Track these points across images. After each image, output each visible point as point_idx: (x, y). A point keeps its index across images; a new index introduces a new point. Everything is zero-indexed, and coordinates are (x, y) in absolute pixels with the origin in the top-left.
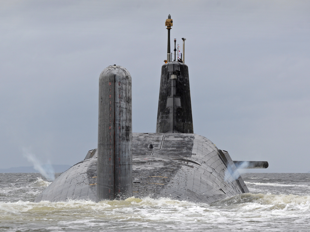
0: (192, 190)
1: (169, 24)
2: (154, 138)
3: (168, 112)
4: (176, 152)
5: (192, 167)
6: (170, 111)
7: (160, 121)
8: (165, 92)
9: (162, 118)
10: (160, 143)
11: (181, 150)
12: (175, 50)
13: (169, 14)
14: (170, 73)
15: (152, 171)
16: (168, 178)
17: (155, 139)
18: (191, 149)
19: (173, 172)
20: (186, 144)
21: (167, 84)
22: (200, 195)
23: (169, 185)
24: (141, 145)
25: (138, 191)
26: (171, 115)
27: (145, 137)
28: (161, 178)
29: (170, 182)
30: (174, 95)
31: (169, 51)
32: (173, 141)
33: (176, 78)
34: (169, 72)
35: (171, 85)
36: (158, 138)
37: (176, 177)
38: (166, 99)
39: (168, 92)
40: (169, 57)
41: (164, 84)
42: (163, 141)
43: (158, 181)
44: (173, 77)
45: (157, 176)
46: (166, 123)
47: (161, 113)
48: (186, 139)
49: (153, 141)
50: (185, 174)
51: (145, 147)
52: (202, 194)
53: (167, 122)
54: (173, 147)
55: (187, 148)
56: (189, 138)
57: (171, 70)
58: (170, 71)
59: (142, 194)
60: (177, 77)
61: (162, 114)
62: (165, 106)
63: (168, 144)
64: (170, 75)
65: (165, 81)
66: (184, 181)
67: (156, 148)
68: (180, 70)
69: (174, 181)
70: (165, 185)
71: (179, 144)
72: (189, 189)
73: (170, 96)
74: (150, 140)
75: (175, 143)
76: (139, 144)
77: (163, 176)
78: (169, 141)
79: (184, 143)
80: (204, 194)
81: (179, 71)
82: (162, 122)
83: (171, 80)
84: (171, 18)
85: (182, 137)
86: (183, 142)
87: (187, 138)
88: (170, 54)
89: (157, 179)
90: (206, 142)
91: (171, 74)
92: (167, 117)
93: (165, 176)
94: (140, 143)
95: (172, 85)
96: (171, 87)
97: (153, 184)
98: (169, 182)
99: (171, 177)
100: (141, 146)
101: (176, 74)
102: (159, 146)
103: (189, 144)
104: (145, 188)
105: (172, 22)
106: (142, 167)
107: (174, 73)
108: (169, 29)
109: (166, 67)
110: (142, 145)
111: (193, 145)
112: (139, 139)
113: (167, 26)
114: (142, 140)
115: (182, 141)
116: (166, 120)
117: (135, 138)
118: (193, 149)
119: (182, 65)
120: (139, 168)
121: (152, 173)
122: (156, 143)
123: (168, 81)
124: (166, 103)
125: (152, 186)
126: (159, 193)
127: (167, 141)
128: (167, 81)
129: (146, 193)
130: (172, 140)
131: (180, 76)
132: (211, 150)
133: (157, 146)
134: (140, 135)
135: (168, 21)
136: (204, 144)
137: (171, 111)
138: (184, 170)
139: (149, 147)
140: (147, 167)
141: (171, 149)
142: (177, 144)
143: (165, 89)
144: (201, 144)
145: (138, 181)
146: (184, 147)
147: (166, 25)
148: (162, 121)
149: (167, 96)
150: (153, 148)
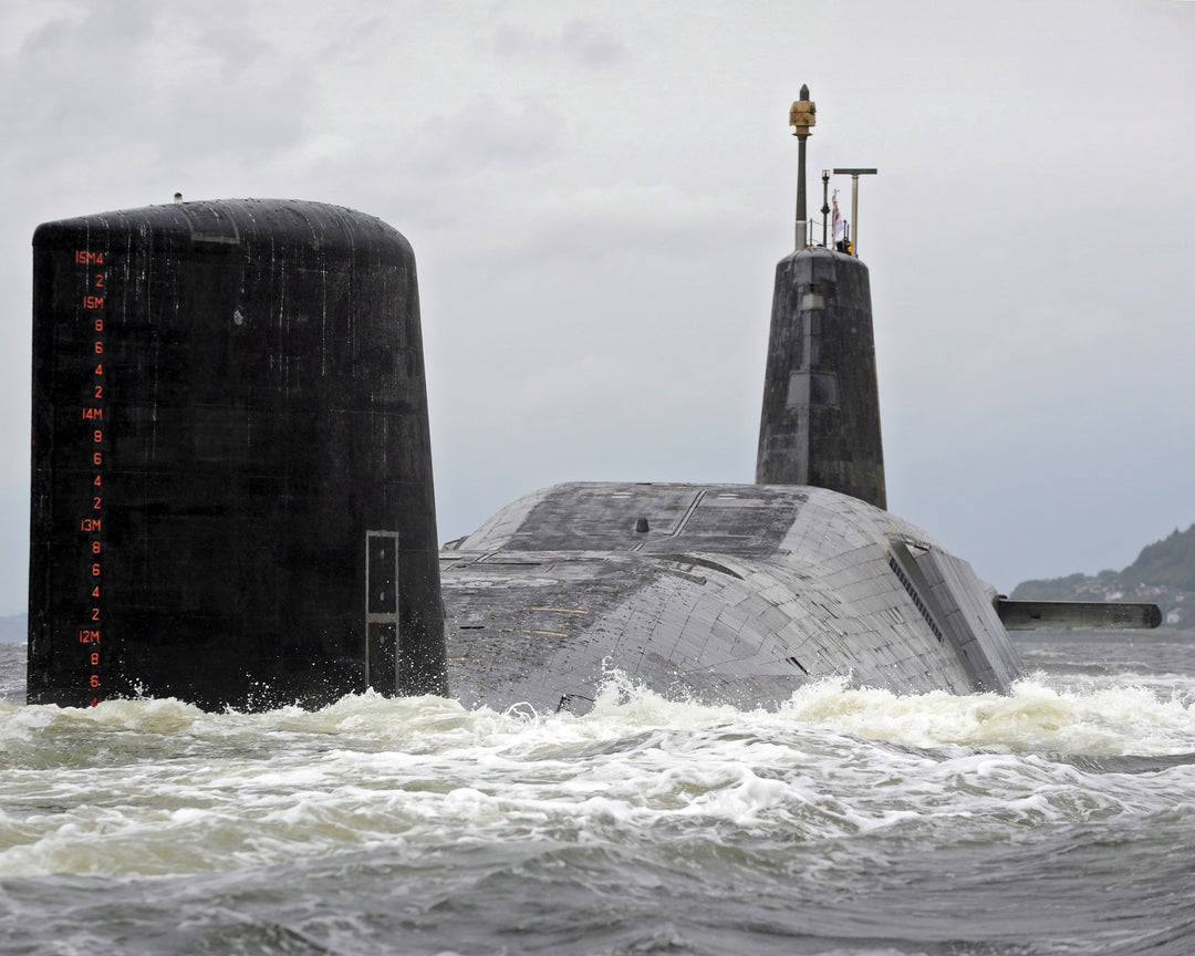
0: (667, 658)
1: (803, 118)
2: (666, 498)
3: (793, 426)
4: (723, 546)
5: (703, 581)
6: (799, 422)
7: (765, 456)
8: (783, 356)
9: (772, 444)
10: (678, 516)
11: (745, 539)
12: (825, 210)
13: (805, 86)
14: (800, 290)
15: (544, 591)
16: (592, 614)
17: (667, 502)
18: (779, 535)
19: (616, 594)
20: (769, 521)
21: (790, 325)
22: (697, 674)
23: (583, 637)
24: (610, 521)
25: (466, 656)
26: (802, 436)
27: (636, 495)
28: (565, 615)
29: (592, 628)
30: (812, 367)
31: (801, 213)
32: (728, 508)
33: (821, 304)
34: (797, 285)
35: (802, 329)
36: (680, 498)
37: (621, 611)
38: (786, 381)
39: (791, 356)
40: (801, 232)
41: (782, 326)
42: (692, 509)
43: (548, 625)
44: (809, 301)
45: (554, 606)
46: (785, 463)
47: (768, 428)
48: (776, 504)
49: (656, 507)
50: (658, 602)
51: (621, 528)
52: (705, 671)
53: (789, 460)
54: (719, 529)
55: (769, 532)
56: (789, 500)
57: (803, 277)
58: (800, 283)
59: (476, 667)
60: (825, 301)
61: (773, 432)
62: (783, 402)
63: (705, 519)
64: (799, 296)
65: (784, 318)
66: (648, 626)
67: (660, 531)
68: (834, 279)
69: (608, 625)
70: (570, 636)
71: (744, 518)
72: (659, 653)
73: (799, 368)
74: (647, 505)
75: (731, 515)
76: (605, 518)
77: (576, 608)
78: (715, 508)
79: (762, 517)
80: (712, 670)
81: (833, 284)
82: (772, 460)
83: (802, 312)
84: (811, 99)
85: (762, 497)
86: (762, 514)
87: (780, 500)
88: (805, 225)
89: (550, 615)
90: (849, 516)
91: (804, 293)
92: (789, 443)
93: (581, 608)
94: (609, 513)
95: (807, 330)
96: (802, 335)
97: (526, 633)
98: (587, 626)
99: (601, 611)
100: (610, 525)
101: (820, 293)
102: (673, 526)
103: (778, 520)
104: (495, 646)
105: (812, 111)
106: (518, 578)
107: (812, 288)
108: (802, 137)
109: (786, 267)
110: (615, 521)
111: (792, 521)
112: (613, 501)
113: (797, 126)
114: (622, 505)
115: (758, 508)
116: (785, 451)
117: (600, 498)
118: (788, 534)
119: (844, 263)
120: (504, 582)
121: (538, 598)
122: (664, 515)
123: (794, 317)
124: (784, 392)
125: (522, 641)
126: (540, 664)
127: (707, 509)
128: (792, 315)
129: (495, 662)
130: (723, 505)
131: (836, 301)
132: (859, 541)
133: (665, 523)
134: (619, 490)
135: (800, 110)
136: (836, 522)
137: (803, 422)
138: (661, 591)
139: (635, 527)
140: (535, 578)
141: (710, 534)
142: (738, 519)
143: (783, 345)
144: (824, 520)
145: (479, 621)
146: (758, 528)
147: (793, 121)
148: (772, 456)
149: (790, 368)
150: (650, 533)
